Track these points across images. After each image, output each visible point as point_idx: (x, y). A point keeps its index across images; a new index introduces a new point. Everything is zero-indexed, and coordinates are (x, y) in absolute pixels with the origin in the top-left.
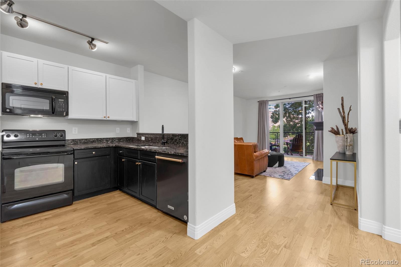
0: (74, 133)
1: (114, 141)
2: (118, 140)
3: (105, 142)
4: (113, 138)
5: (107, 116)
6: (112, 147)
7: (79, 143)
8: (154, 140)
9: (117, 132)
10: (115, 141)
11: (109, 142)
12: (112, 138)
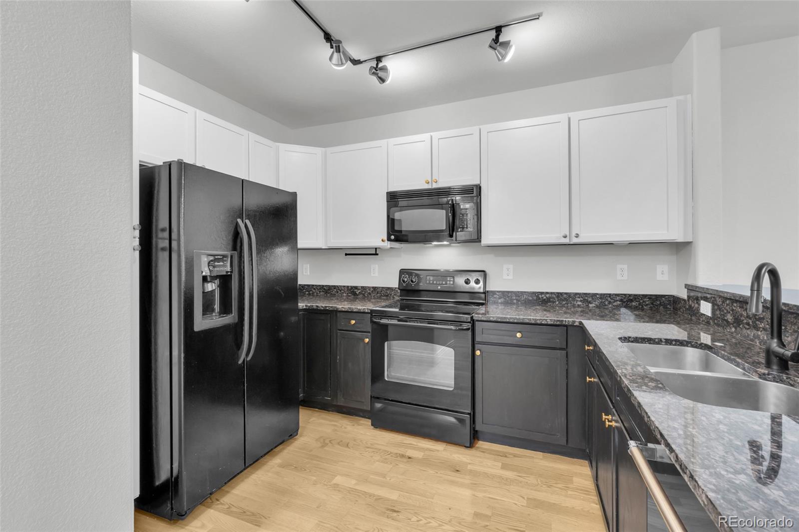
0: (505, 277)
1: (606, 303)
2: (621, 300)
3: (580, 303)
4: (604, 294)
5: (574, 234)
6: (571, 325)
7: (515, 301)
8: (748, 324)
9: (619, 277)
10: (610, 303)
11: (590, 305)
12: (603, 296)
